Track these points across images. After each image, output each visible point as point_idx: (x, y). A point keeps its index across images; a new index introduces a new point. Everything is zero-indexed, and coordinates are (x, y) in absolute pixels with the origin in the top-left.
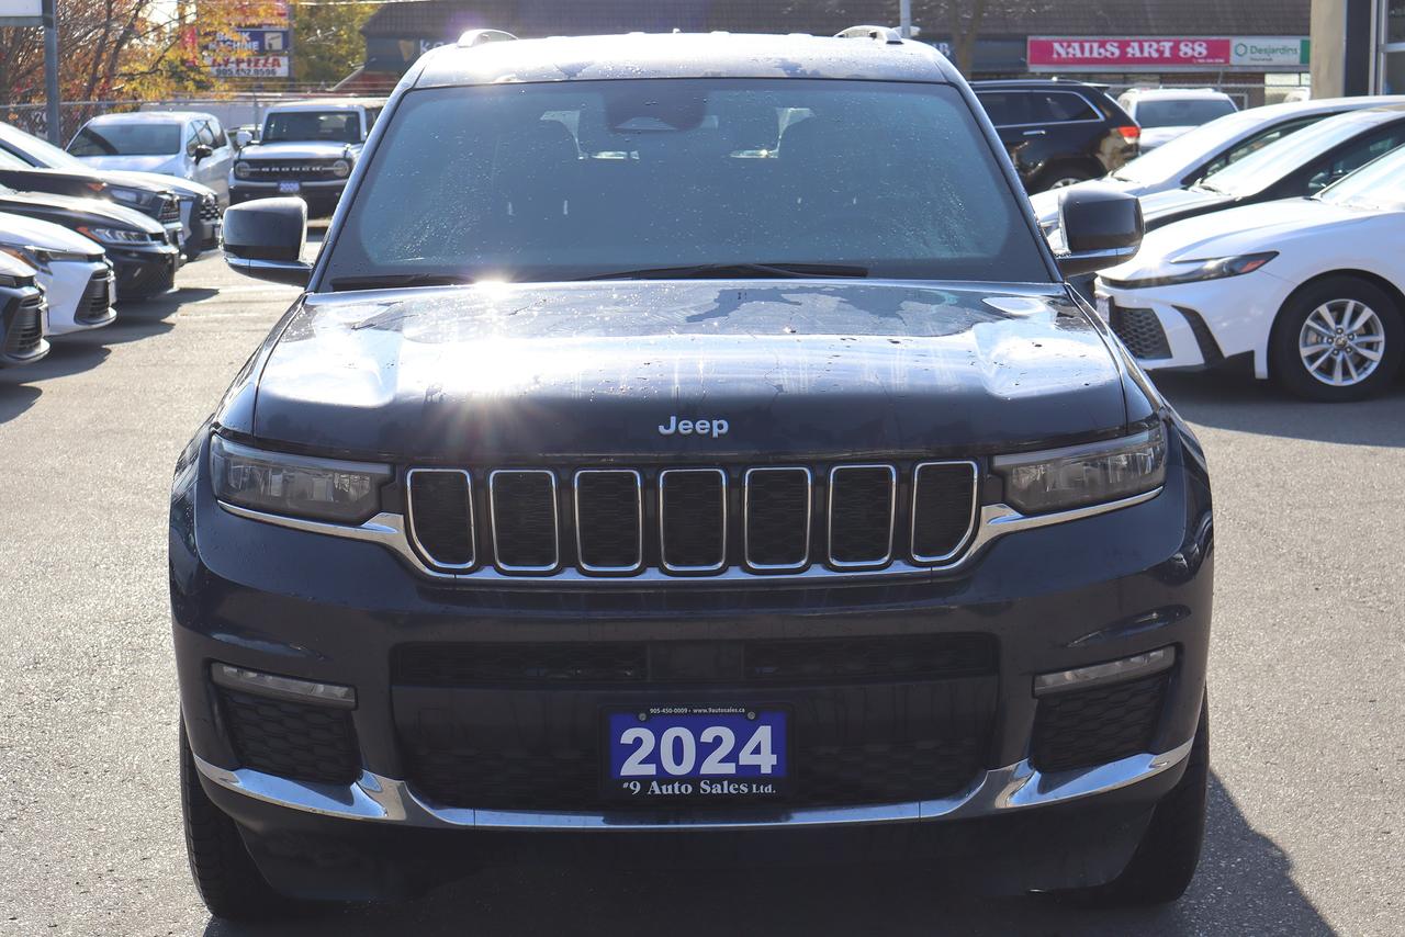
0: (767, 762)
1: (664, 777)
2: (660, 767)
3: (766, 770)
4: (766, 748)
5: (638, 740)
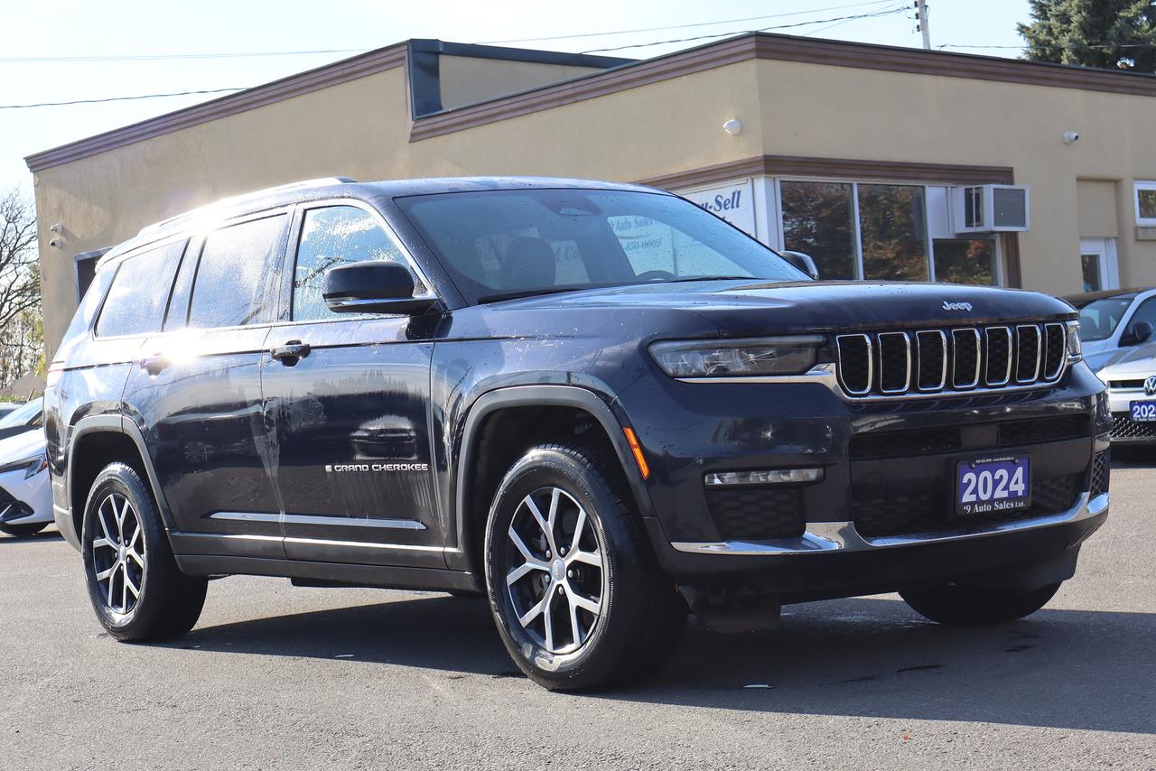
0: (1020, 488)
1: (980, 502)
2: (978, 497)
3: (1020, 493)
4: (1020, 481)
5: (970, 481)
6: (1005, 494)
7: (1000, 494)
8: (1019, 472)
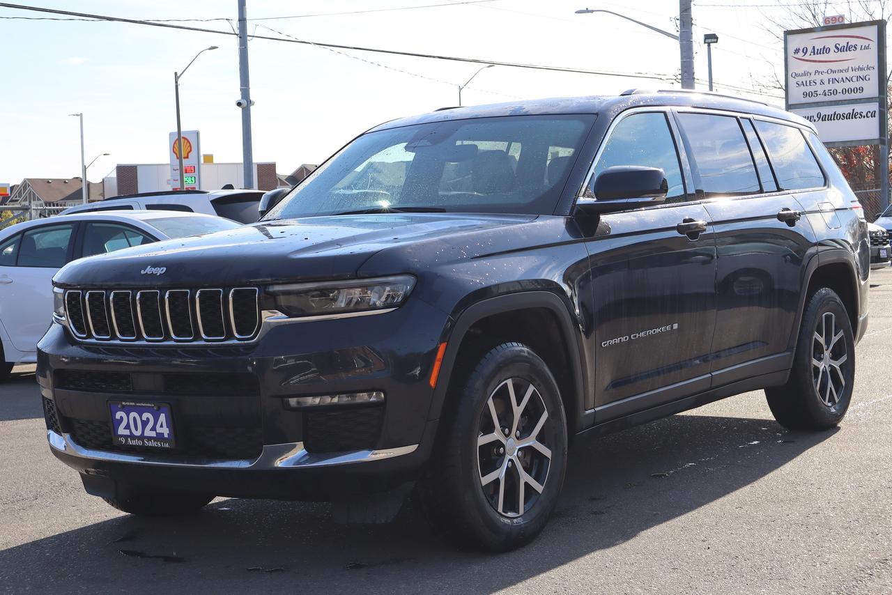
0: (165, 431)
1: (132, 437)
2: (131, 432)
3: (166, 436)
4: (165, 424)
5: (122, 418)
6: (153, 434)
7: (148, 433)
8: (162, 417)
